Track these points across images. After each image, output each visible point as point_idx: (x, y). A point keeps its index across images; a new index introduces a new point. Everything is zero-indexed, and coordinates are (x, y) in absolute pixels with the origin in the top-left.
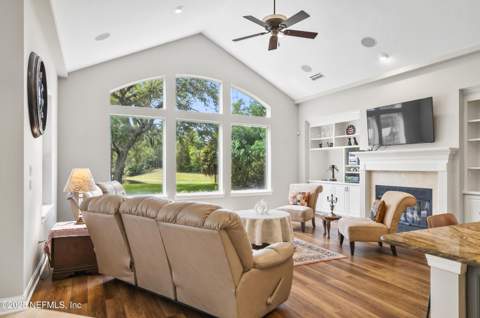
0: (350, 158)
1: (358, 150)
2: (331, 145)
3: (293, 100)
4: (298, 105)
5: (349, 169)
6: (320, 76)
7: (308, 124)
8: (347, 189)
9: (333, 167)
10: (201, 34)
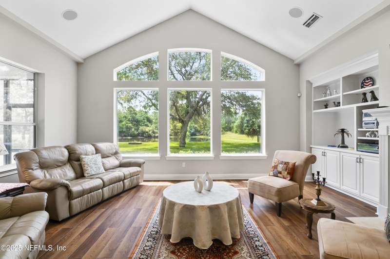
0: (365, 119)
1: (377, 106)
2: (338, 104)
3: (293, 61)
4: (298, 65)
5: (364, 133)
6: (315, 18)
7: (309, 83)
8: (360, 161)
9: (343, 131)
10: (190, 10)
